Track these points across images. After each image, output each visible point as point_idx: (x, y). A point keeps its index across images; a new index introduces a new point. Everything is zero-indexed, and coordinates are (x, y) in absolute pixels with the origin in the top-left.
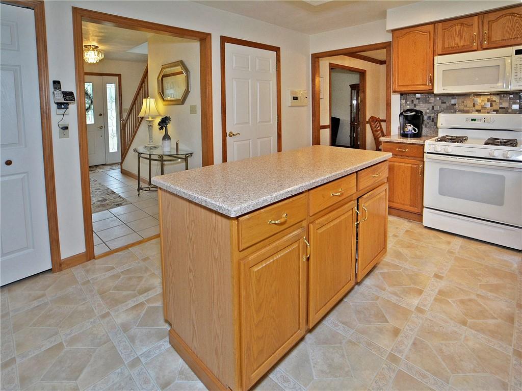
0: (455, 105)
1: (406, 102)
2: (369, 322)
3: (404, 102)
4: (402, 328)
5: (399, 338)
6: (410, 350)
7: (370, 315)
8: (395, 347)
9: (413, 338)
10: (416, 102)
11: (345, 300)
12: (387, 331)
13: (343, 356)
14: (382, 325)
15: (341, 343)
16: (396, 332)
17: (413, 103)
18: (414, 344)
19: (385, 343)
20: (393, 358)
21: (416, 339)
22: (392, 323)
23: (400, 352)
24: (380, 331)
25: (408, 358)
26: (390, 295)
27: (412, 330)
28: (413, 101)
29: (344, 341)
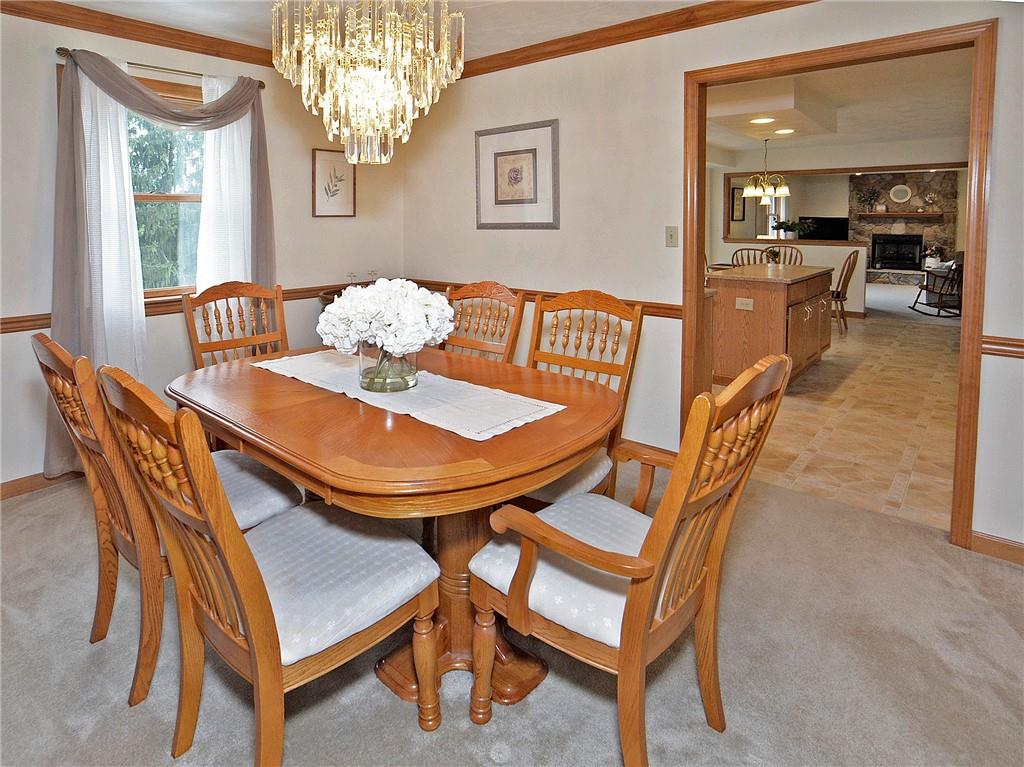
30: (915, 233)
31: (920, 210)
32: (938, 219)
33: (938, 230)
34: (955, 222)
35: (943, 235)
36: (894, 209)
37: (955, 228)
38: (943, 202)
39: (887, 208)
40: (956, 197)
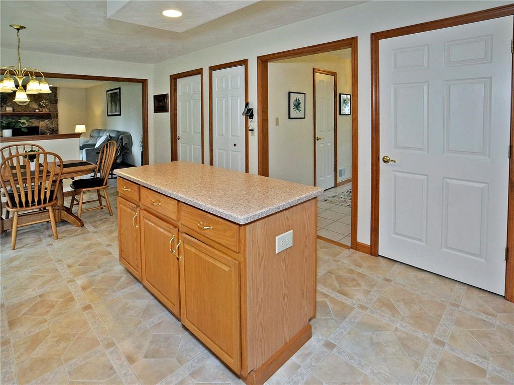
2: (152, 342)
4: (132, 366)
5: (123, 359)
6: (109, 361)
7: (161, 347)
8: (118, 351)
9: (117, 370)
11: (187, 333)
12: (136, 352)
13: (131, 316)
14: (144, 351)
15: (142, 317)
16: (131, 359)
18: (112, 368)
19: (126, 346)
20: (110, 345)
21: (115, 372)
22: (141, 361)
23: (112, 353)
24: (139, 347)
25: (104, 355)
26: (180, 378)
27: (126, 375)
29: (142, 320)
30: (34, 125)
31: (37, 111)
32: (47, 116)
33: (48, 123)
34: (57, 118)
35: (51, 126)
36: (18, 110)
37: (57, 121)
38: (50, 106)
39: (14, 110)
40: (57, 103)
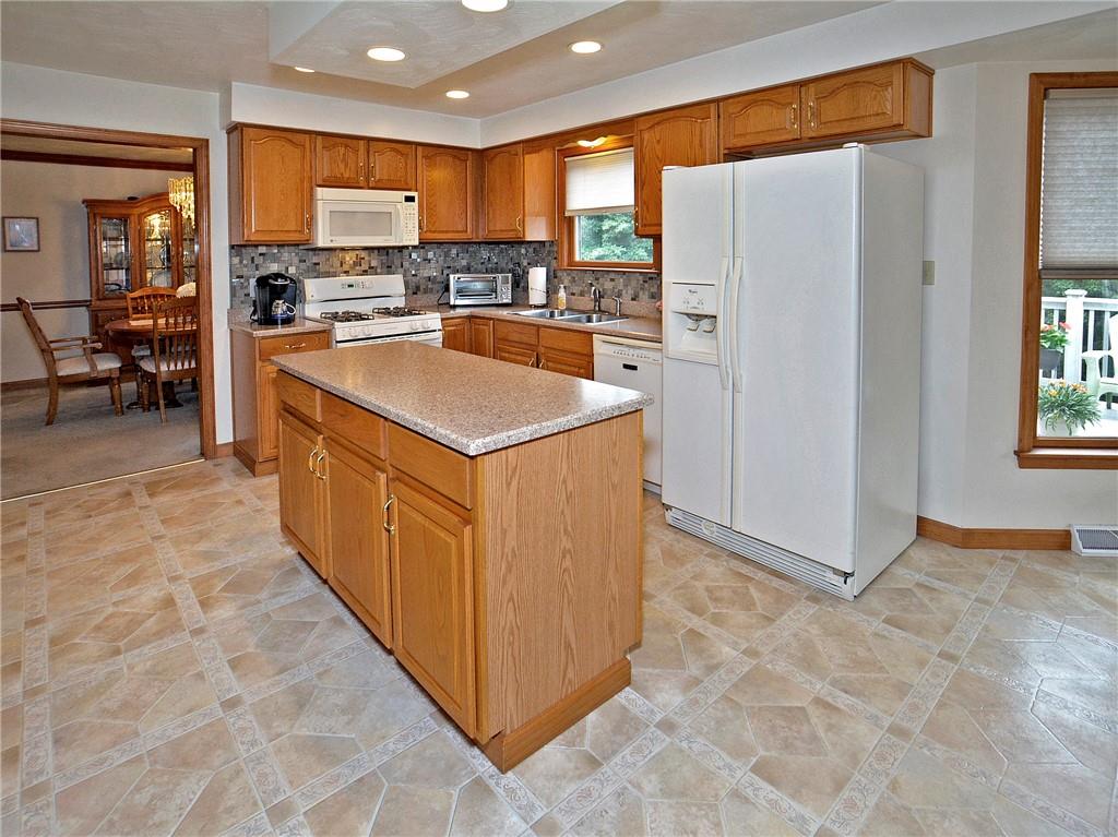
0: (318, 264)
1: (241, 262)
3: (236, 260)
10: (258, 260)
17: (253, 262)
28: (253, 258)
